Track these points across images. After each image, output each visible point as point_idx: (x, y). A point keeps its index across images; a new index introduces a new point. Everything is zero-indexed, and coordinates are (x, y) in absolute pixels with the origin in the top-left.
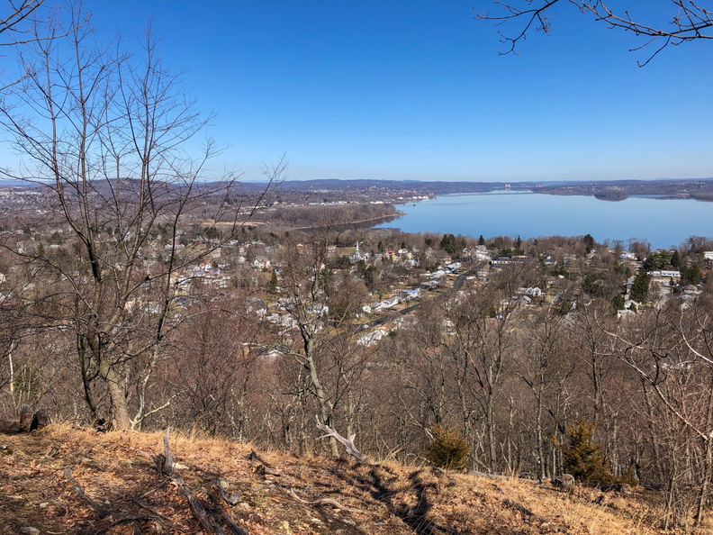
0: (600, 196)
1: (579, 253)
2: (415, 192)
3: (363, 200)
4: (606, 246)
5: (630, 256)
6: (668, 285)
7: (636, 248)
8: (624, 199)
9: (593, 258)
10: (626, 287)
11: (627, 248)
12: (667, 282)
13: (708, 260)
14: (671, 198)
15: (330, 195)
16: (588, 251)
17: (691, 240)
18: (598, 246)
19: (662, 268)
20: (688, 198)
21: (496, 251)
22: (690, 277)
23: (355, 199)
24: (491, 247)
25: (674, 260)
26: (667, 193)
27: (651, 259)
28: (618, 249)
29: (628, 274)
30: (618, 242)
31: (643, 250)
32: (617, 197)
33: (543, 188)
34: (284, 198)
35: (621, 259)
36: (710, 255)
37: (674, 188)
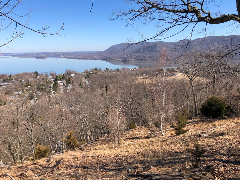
0: (37, 58)
1: (33, 77)
4: (42, 74)
5: (50, 77)
7: (52, 75)
8: (45, 58)
9: (39, 79)
10: (51, 87)
11: (49, 75)
12: (62, 84)
13: (72, 76)
17: (67, 71)
18: (40, 75)
19: (60, 80)
20: (64, 58)
21: (2, 80)
22: (68, 82)
25: (63, 77)
26: (58, 56)
27: (57, 77)
28: (46, 75)
29: (51, 83)
31: (54, 75)
32: (43, 58)
33: (16, 55)
35: (47, 78)
36: (72, 75)
37: (60, 55)
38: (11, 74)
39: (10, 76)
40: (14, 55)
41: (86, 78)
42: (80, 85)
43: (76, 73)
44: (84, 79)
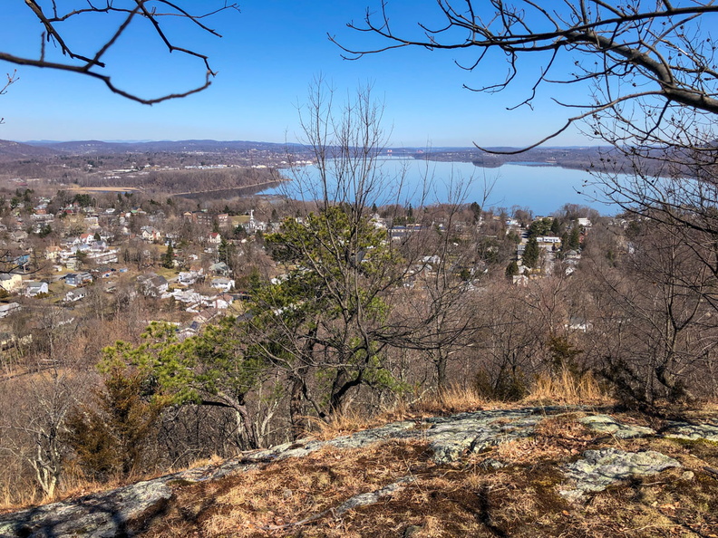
0: (478, 163)
1: (468, 220)
2: (298, 156)
3: (244, 163)
4: (491, 213)
5: (514, 222)
6: (551, 250)
7: (519, 215)
8: (500, 165)
9: (482, 226)
10: (516, 253)
11: (510, 215)
12: (550, 247)
13: (581, 225)
15: (207, 157)
16: (476, 218)
18: (485, 214)
19: (543, 234)
20: (555, 165)
21: (390, 219)
22: (571, 242)
23: (235, 162)
24: (384, 215)
25: (554, 227)
28: (503, 217)
29: (517, 240)
30: (503, 209)
32: (495, 164)
33: (423, 154)
34: (156, 160)
35: (507, 226)
36: (583, 222)
37: (543, 156)
38: (413, 207)
39: (410, 212)
42: (609, 256)
43: (594, 218)
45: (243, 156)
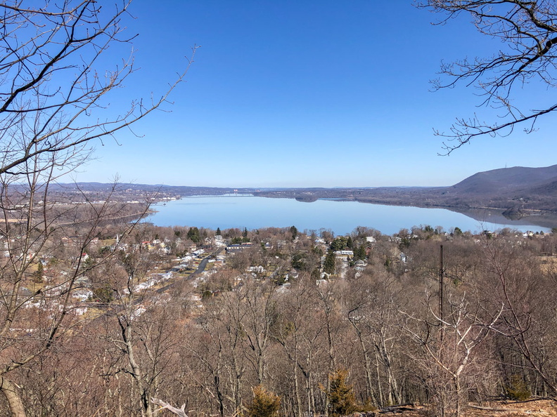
0: (299, 199)
1: (288, 239)
2: (165, 194)
3: (121, 200)
4: (305, 234)
5: (321, 241)
6: (346, 260)
7: (325, 235)
8: (315, 200)
9: (297, 243)
10: (320, 263)
11: (319, 235)
12: (345, 258)
13: (369, 242)
14: (344, 200)
15: (91, 195)
16: (294, 237)
17: (358, 229)
18: (300, 235)
19: (341, 249)
20: (353, 200)
21: (230, 239)
22: (359, 254)
23: (114, 199)
24: (226, 236)
25: (349, 243)
26: (341, 197)
27: (334, 243)
28: (313, 236)
29: (321, 253)
30: (313, 231)
31: (329, 236)
32: (310, 199)
33: (261, 193)
35: (315, 243)
36: (370, 239)
37: (345, 194)
38: (248, 230)
39: (246, 233)
40: (257, 193)
41: (401, 248)
42: (386, 264)
43: (378, 236)
44: (395, 252)
45: (120, 194)
